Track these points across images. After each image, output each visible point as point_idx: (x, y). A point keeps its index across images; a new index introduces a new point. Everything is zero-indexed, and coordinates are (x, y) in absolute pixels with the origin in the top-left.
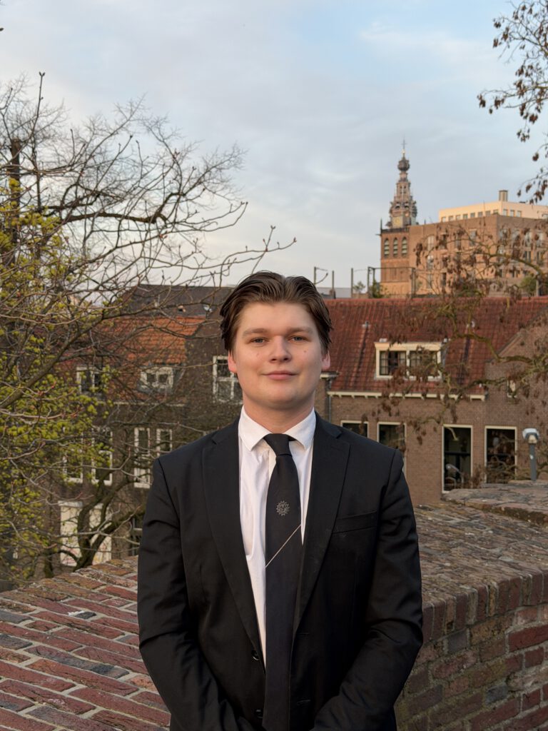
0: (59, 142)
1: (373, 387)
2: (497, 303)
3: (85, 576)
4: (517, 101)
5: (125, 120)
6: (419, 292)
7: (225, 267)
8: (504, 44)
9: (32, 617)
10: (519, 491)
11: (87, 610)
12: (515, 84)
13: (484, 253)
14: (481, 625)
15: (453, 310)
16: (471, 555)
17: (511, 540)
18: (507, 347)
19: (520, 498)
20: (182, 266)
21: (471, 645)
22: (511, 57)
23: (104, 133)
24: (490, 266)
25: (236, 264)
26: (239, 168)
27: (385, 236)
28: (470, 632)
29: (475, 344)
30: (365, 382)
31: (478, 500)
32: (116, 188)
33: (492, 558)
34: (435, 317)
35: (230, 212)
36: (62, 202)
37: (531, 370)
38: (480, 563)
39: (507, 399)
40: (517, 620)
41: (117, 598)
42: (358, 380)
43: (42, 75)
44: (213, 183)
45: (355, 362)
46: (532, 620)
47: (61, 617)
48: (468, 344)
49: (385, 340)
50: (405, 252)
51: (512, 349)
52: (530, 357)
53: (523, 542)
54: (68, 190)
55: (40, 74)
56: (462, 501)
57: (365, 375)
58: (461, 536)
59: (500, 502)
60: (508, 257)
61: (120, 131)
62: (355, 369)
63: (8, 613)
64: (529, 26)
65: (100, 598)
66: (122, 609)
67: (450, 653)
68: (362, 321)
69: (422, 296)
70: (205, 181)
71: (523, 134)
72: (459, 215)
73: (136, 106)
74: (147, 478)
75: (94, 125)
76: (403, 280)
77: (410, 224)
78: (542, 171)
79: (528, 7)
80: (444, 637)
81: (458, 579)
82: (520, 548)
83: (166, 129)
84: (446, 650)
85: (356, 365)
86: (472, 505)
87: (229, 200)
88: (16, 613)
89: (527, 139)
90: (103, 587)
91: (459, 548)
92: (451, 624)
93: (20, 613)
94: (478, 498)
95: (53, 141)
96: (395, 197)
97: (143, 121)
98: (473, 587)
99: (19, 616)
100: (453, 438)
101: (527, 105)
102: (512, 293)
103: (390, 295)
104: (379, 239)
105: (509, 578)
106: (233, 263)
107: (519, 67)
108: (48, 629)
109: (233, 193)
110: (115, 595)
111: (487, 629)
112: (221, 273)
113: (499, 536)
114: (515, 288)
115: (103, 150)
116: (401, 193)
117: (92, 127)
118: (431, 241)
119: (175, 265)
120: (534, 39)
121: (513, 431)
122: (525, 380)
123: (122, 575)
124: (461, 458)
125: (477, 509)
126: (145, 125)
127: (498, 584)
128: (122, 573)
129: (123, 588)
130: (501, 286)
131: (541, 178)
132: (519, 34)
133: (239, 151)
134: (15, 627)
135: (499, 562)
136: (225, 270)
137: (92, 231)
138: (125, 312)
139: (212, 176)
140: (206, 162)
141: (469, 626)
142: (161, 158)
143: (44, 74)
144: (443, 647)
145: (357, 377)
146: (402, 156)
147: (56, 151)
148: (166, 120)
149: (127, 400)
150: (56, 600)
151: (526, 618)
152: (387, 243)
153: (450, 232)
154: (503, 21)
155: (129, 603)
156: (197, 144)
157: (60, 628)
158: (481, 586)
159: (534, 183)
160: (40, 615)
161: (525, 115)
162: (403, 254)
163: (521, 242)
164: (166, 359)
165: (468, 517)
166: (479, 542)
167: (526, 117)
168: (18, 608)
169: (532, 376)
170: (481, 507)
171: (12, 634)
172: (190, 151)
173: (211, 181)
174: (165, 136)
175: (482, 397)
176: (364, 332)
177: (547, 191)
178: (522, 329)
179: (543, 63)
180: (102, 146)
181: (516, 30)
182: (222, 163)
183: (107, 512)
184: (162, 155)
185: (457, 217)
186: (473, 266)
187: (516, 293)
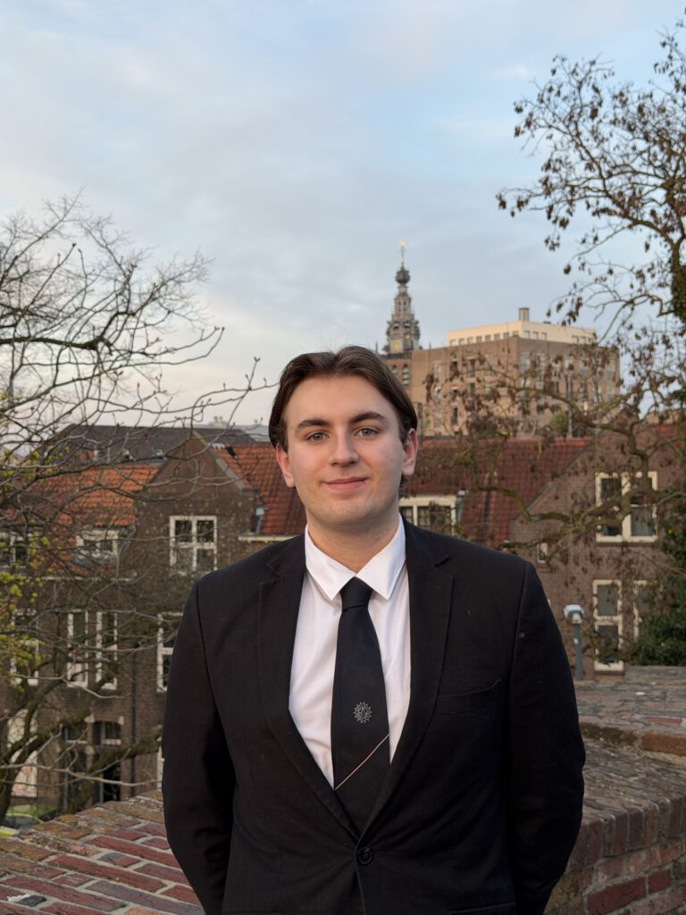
2: (522, 446)
3: (27, 841)
4: (544, 202)
5: (57, 221)
6: (428, 434)
7: (197, 410)
8: (528, 132)
11: (34, 893)
12: (540, 181)
13: (509, 387)
15: (472, 457)
18: (536, 501)
20: (142, 409)
22: (536, 148)
23: (29, 236)
24: (517, 402)
25: (211, 406)
26: (204, 281)
29: (497, 497)
32: (45, 305)
34: (451, 465)
35: (201, 340)
37: (570, 530)
40: (597, 876)
41: (72, 872)
44: (171, 299)
46: (616, 875)
48: (488, 497)
51: (540, 505)
52: (568, 514)
53: (597, 769)
60: (539, 391)
61: (50, 234)
64: (557, 111)
65: (49, 875)
66: (82, 889)
69: (431, 438)
70: (160, 297)
71: (552, 242)
72: (472, 338)
73: (71, 203)
74: (84, 676)
75: (15, 226)
77: (412, 348)
78: (575, 286)
79: (555, 87)
82: (594, 778)
83: (110, 233)
87: (190, 320)
89: (556, 248)
90: (52, 858)
96: (393, 316)
97: (80, 222)
101: (555, 206)
102: (545, 436)
105: (587, 822)
106: (207, 405)
107: (545, 161)
109: (196, 312)
110: (70, 868)
111: (561, 891)
112: (192, 418)
114: (548, 429)
115: (28, 258)
116: (400, 310)
117: (13, 228)
118: (441, 372)
119: (132, 408)
120: (562, 126)
122: (562, 543)
123: (77, 839)
126: (82, 226)
128: (78, 835)
129: (79, 857)
130: (531, 427)
131: (574, 294)
132: (545, 120)
133: (202, 260)
136: (197, 414)
137: (22, 365)
139: (169, 290)
140: (160, 273)
142: (104, 268)
146: (400, 265)
148: (110, 221)
149: (58, 575)
151: (608, 873)
153: (463, 359)
154: (526, 105)
155: (90, 880)
156: (149, 251)
159: (566, 300)
161: (553, 218)
163: (553, 373)
164: (109, 519)
167: (555, 222)
169: (571, 537)
172: (140, 260)
173: (168, 297)
174: (109, 240)
177: (581, 310)
178: (555, 479)
179: (574, 156)
180: (27, 253)
181: (541, 116)
182: (181, 274)
183: (33, 722)
184: (105, 264)
185: (469, 339)
186: (495, 402)
187: (549, 436)
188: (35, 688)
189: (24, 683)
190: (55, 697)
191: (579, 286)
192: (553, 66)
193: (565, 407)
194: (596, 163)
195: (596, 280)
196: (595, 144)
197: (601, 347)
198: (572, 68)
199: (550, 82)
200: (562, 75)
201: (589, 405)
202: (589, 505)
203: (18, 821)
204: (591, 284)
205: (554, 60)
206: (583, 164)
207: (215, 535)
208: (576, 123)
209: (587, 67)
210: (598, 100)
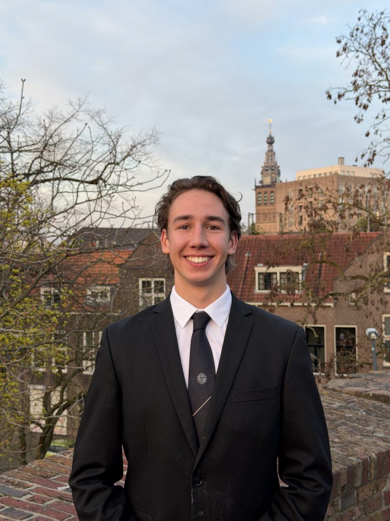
0: (27, 127)
1: (254, 298)
2: (340, 237)
4: (353, 95)
5: (75, 111)
6: (286, 231)
8: (344, 55)
9: (31, 492)
10: (380, 380)
12: (351, 83)
13: (333, 203)
14: (364, 486)
15: (311, 244)
16: (352, 432)
17: (380, 419)
18: (349, 269)
19: (382, 386)
20: (125, 217)
21: (358, 502)
22: (349, 64)
23: (60, 120)
24: (338, 212)
26: (157, 144)
27: (258, 190)
28: (357, 493)
29: (326, 266)
30: (248, 295)
31: (351, 388)
32: (69, 160)
33: (368, 434)
34: (299, 248)
35: (158, 177)
36: (30, 170)
37: (369, 286)
38: (361, 439)
39: (350, 306)
42: (243, 294)
43: (23, 81)
44: (139, 155)
45: (240, 281)
47: (52, 491)
48: (321, 267)
49: (262, 265)
50: (272, 201)
51: (351, 271)
52: (368, 276)
54: (33, 161)
55: (22, 80)
56: (340, 389)
57: (248, 290)
58: (343, 417)
59: (368, 390)
60: (351, 205)
61: (71, 119)
62: (241, 286)
63: (12, 489)
64: (361, 42)
67: (343, 509)
68: (245, 251)
69: (287, 233)
70: (133, 154)
71: (359, 119)
72: (311, 175)
73: (83, 101)
74: (92, 368)
76: (272, 221)
77: (276, 182)
78: (372, 144)
79: (360, 28)
80: (339, 498)
81: (346, 452)
82: (387, 425)
83: (104, 117)
84: (340, 507)
85: (242, 283)
86: (347, 392)
87: (150, 167)
88: (18, 489)
89: (361, 122)
91: (343, 427)
92: (344, 487)
93: (21, 489)
94: (351, 386)
95: (23, 127)
96: (265, 163)
97: (88, 112)
98: (358, 458)
99: (20, 491)
100: (314, 335)
101: (360, 98)
102: (354, 231)
103: (264, 233)
104: (254, 193)
105: (384, 450)
107: (354, 71)
108: (44, 502)
109: (153, 162)
111: (369, 489)
113: (370, 416)
114: (356, 227)
115: (59, 133)
116: (269, 160)
117: (50, 116)
118: (293, 195)
119: (120, 216)
120: (364, 51)
121: (354, 329)
122: (364, 293)
124: (318, 349)
125: (351, 395)
126: (89, 114)
127: (376, 455)
130: (346, 226)
131: (371, 149)
132: (354, 47)
133: (156, 133)
134: (19, 501)
135: (374, 438)
137: (58, 192)
138: (83, 251)
139: (138, 150)
140: (133, 140)
141: (356, 488)
142: (101, 138)
143: (25, 80)
144: (338, 504)
145: (242, 291)
146: (269, 134)
147: (25, 133)
148: (104, 111)
149: (78, 311)
150: (47, 477)
152: (260, 195)
153: (306, 188)
154: (343, 39)
156: (127, 128)
157: (53, 501)
158: (364, 457)
159: (367, 152)
160: (37, 490)
161: (359, 104)
162: (271, 203)
163: (359, 195)
164: (105, 280)
165: (345, 401)
166: (357, 421)
167: (360, 106)
168: (19, 485)
169: (369, 289)
170: (354, 394)
171: (17, 507)
173: (137, 154)
174: (104, 122)
175: (332, 305)
176: (246, 259)
177: (376, 158)
178: (360, 256)
179: (371, 68)
180: (59, 130)
181: (352, 45)
182: (144, 141)
183: (65, 393)
184: (101, 136)
185: (309, 176)
186: (325, 211)
187: (356, 231)
188: (65, 375)
189: (60, 372)
190: (77, 380)
191: (374, 144)
192: (359, 15)
193: (365, 214)
194: (385, 71)
195: (385, 140)
196: (384, 61)
197: (387, 179)
198: (370, 16)
199: (357, 25)
200: (364, 21)
201: (380, 213)
202: (380, 271)
203: (57, 448)
204: (381, 142)
205: (359, 12)
206: (377, 72)
207: (165, 289)
208: (373, 49)
209: (379, 16)
210: (385, 35)
